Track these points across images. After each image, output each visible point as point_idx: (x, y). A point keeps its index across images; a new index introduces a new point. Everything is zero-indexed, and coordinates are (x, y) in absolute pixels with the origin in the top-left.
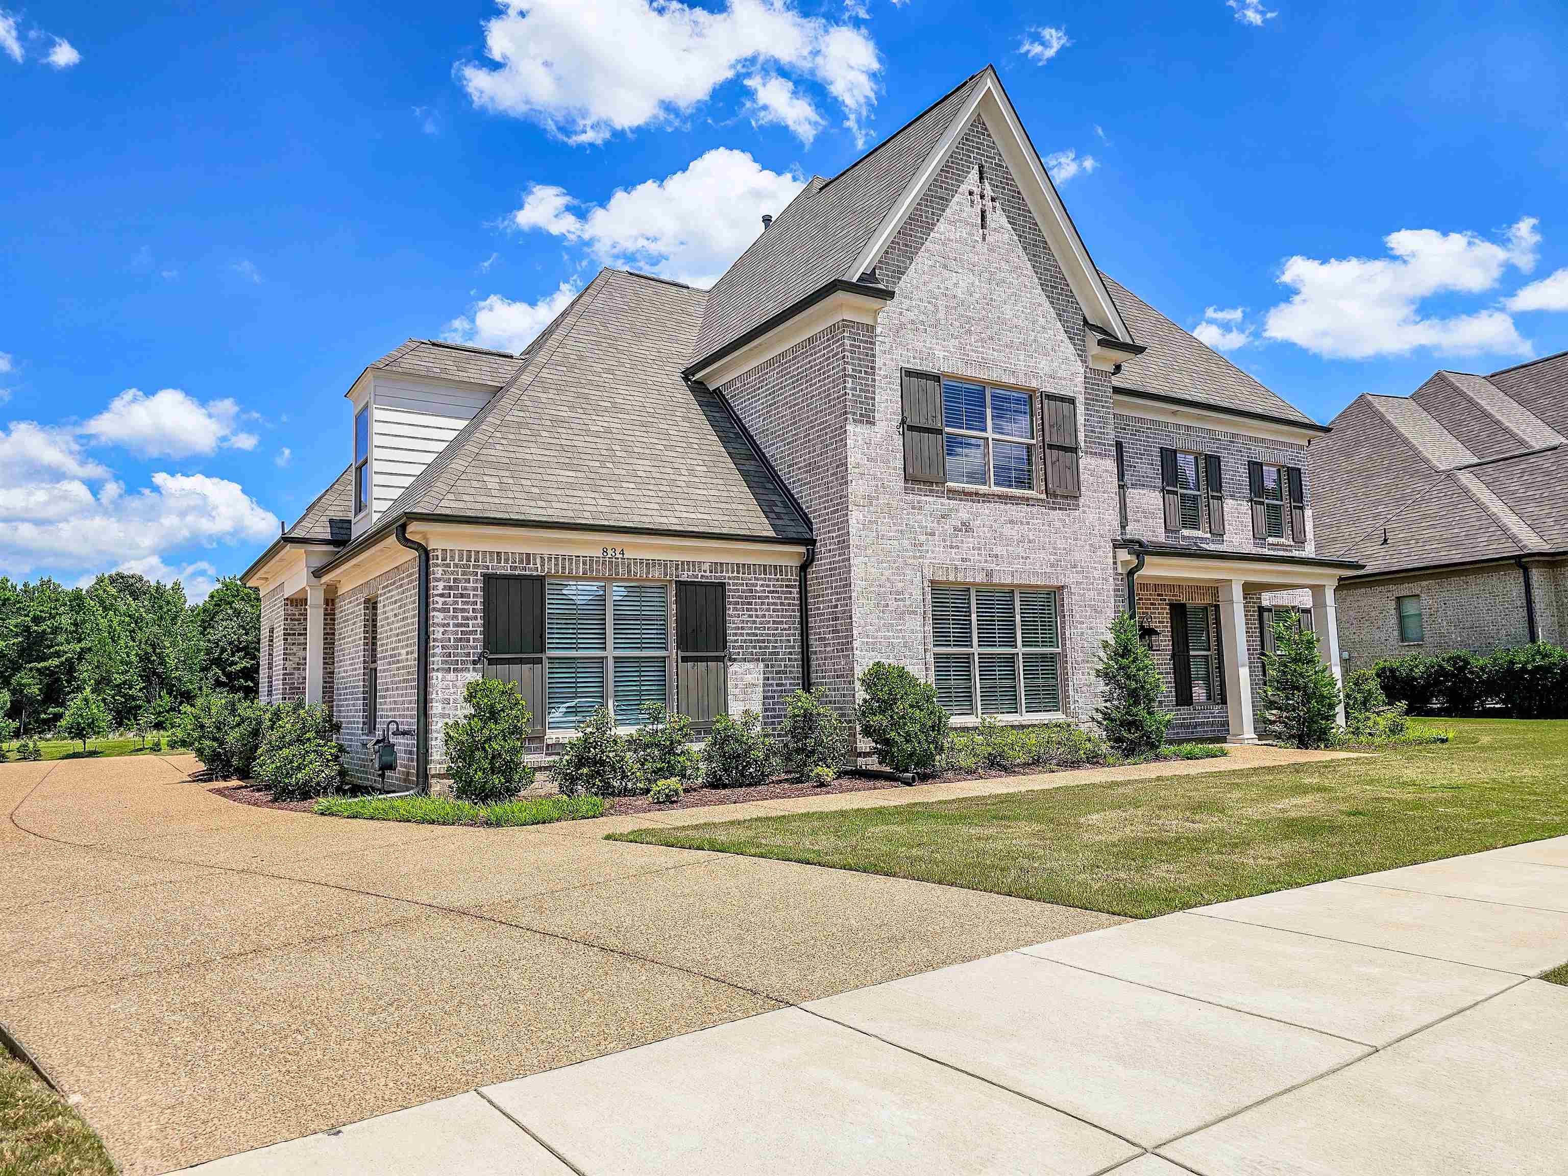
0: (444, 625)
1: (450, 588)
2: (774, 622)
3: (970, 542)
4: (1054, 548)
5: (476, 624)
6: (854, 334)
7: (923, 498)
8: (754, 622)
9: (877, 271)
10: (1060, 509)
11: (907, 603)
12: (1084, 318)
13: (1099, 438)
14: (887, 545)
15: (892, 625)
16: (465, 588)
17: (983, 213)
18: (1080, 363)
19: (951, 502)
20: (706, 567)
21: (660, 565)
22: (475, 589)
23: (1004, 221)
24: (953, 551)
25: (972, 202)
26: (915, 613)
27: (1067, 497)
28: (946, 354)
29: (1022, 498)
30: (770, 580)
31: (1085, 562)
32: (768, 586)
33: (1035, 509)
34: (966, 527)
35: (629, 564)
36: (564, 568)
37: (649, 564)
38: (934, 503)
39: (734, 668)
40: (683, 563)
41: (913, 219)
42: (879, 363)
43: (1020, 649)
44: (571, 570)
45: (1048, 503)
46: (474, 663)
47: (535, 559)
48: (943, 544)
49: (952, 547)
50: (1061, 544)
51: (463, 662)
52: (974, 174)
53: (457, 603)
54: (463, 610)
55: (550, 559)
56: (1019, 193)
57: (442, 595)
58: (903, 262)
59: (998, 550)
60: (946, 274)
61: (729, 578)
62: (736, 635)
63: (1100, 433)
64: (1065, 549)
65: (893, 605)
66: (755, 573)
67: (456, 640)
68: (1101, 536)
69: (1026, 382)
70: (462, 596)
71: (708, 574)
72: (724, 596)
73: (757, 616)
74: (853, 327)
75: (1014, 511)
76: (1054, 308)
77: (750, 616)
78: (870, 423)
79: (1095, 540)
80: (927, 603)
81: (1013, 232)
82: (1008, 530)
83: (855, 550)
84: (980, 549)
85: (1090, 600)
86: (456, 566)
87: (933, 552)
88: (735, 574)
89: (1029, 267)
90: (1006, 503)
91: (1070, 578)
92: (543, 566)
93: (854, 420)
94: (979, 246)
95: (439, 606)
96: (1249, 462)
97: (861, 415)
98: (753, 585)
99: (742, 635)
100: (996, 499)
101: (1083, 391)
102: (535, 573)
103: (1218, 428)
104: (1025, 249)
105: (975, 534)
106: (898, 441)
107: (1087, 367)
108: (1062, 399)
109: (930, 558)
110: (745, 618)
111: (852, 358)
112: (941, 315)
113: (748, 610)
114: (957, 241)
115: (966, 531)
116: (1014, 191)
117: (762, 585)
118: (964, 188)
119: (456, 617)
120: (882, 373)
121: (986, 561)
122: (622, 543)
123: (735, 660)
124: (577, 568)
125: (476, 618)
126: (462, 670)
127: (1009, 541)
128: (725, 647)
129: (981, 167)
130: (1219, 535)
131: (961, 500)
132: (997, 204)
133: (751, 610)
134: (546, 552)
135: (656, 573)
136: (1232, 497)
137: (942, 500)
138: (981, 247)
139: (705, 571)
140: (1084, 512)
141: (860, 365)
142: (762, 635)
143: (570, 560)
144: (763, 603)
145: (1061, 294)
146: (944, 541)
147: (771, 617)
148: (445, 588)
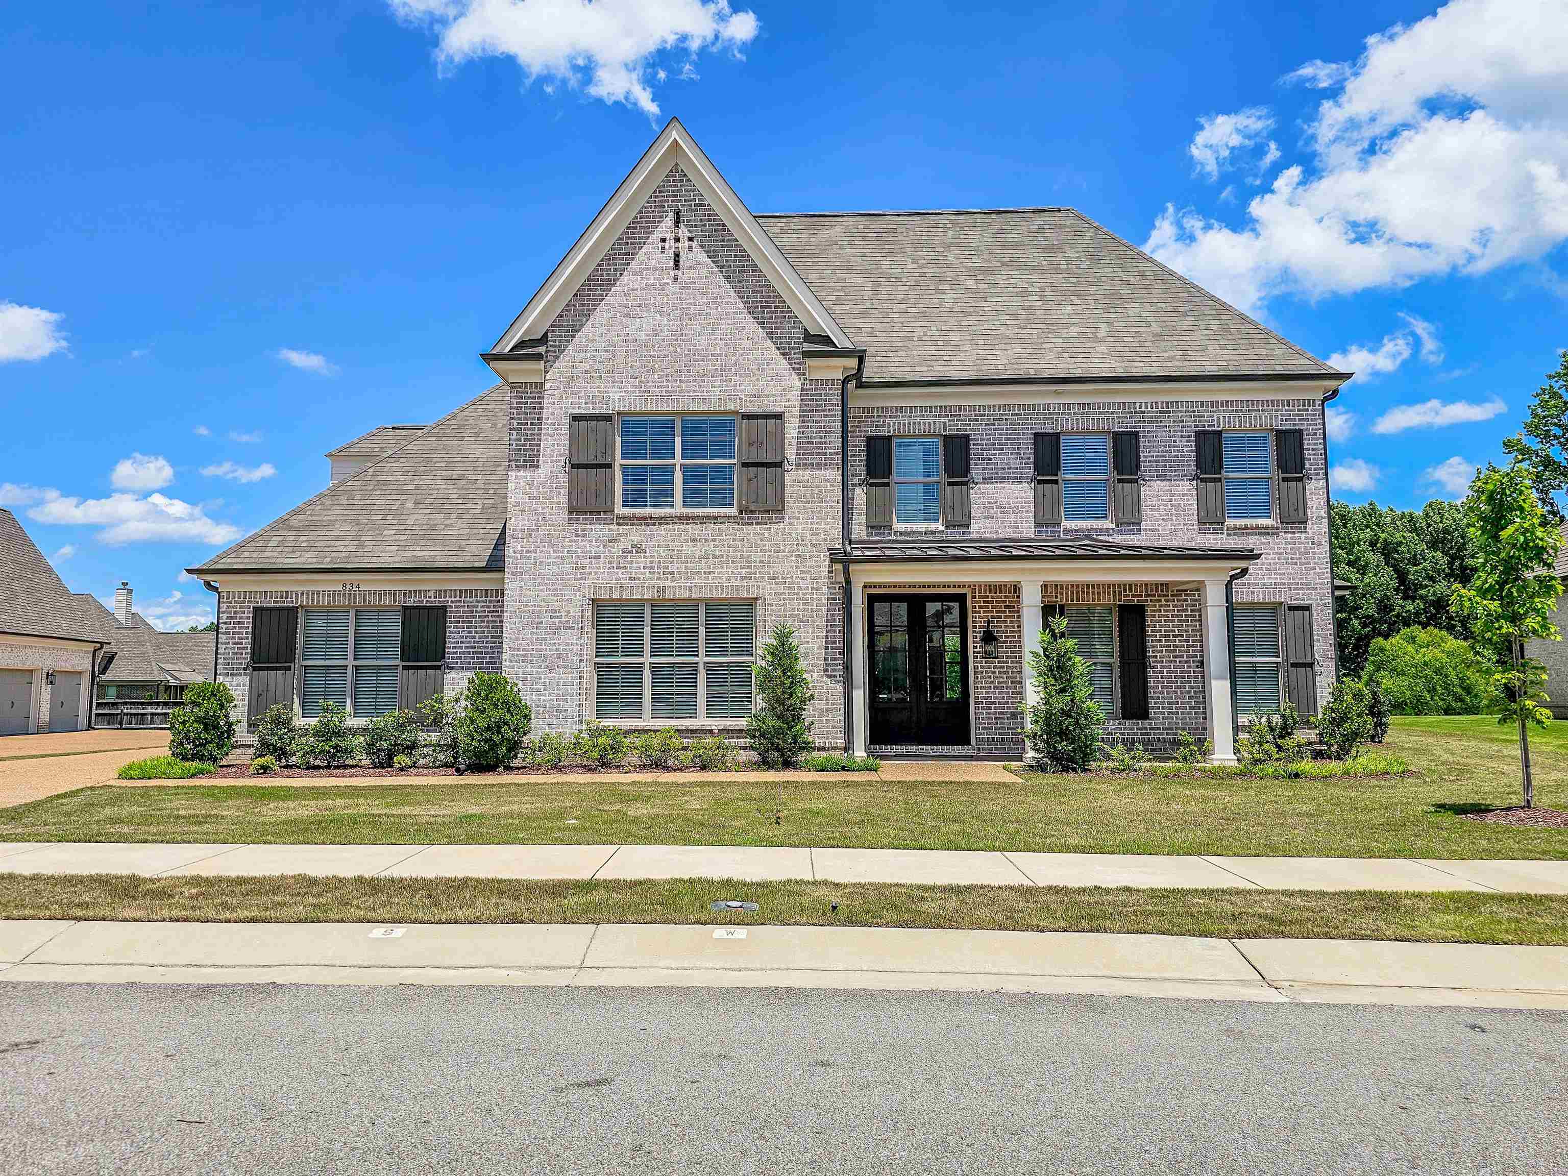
0: (225, 644)
1: (231, 618)
2: (492, 637)
3: (641, 561)
4: (747, 562)
5: (247, 643)
6: (522, 392)
7: (588, 526)
8: (474, 637)
9: (550, 335)
10: (757, 524)
11: (563, 619)
12: (806, 329)
13: (818, 448)
14: (545, 570)
15: (545, 639)
16: (241, 618)
17: (677, 255)
18: (796, 377)
19: (621, 527)
20: (431, 594)
21: (390, 594)
22: (248, 618)
23: (703, 257)
24: (620, 571)
25: (663, 248)
26: (572, 628)
27: (768, 511)
28: (623, 394)
29: (708, 517)
30: (490, 602)
31: (788, 573)
32: (489, 607)
33: (724, 527)
34: (639, 549)
35: (365, 595)
36: (313, 600)
37: (381, 594)
38: (599, 530)
39: (451, 675)
40: (410, 592)
41: (593, 280)
42: (546, 413)
43: (702, 659)
44: (318, 601)
45: (742, 519)
46: (245, 669)
47: (292, 595)
48: (608, 566)
49: (618, 568)
50: (756, 557)
51: (238, 669)
52: (669, 221)
53: (235, 628)
54: (239, 633)
55: (302, 594)
56: (724, 225)
57: (225, 623)
58: (579, 320)
59: (675, 567)
60: (629, 321)
61: (452, 602)
62: (455, 648)
63: (820, 443)
64: (761, 562)
65: (547, 620)
66: (476, 596)
67: (234, 654)
68: (814, 546)
69: (720, 406)
70: (239, 623)
71: (433, 599)
72: (445, 617)
73: (476, 632)
74: (520, 387)
75: (695, 529)
76: (763, 328)
77: (470, 632)
78: (534, 466)
79: (806, 551)
80: (585, 619)
81: (713, 265)
82: (689, 549)
83: (510, 576)
84: (652, 568)
85: (793, 610)
86: (236, 602)
87: (596, 573)
88: (458, 598)
89: (733, 294)
90: (687, 524)
91: (767, 590)
92: (297, 599)
93: (517, 466)
94: (670, 289)
95: (224, 630)
96: (1196, 432)
97: (524, 461)
98: (474, 607)
99: (461, 648)
100: (676, 520)
101: (798, 403)
102: (291, 605)
103: (1138, 399)
104: (727, 278)
105: (648, 554)
106: (564, 479)
107: (805, 379)
108: (767, 417)
109: (593, 579)
110: (465, 634)
111: (518, 414)
112: (620, 360)
113: (468, 627)
114: (643, 289)
115: (637, 552)
116: (718, 225)
117: (482, 607)
118: (655, 237)
119: (234, 638)
120: (549, 421)
121: (659, 579)
122: (356, 580)
123: (452, 668)
124: (323, 600)
125: (247, 638)
126: (236, 675)
127: (688, 559)
128: (444, 657)
129: (677, 214)
130: (1133, 523)
131: (632, 525)
132: (694, 244)
133: (471, 627)
134: (299, 589)
135: (387, 601)
136: (1161, 477)
137: (611, 527)
138: (672, 288)
139: (430, 597)
140: (791, 524)
141: (526, 419)
142: (480, 648)
143: (318, 594)
144: (482, 621)
145: (776, 312)
146: (610, 562)
147: (489, 632)
148: (228, 618)
